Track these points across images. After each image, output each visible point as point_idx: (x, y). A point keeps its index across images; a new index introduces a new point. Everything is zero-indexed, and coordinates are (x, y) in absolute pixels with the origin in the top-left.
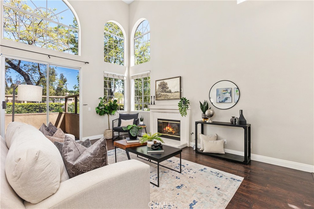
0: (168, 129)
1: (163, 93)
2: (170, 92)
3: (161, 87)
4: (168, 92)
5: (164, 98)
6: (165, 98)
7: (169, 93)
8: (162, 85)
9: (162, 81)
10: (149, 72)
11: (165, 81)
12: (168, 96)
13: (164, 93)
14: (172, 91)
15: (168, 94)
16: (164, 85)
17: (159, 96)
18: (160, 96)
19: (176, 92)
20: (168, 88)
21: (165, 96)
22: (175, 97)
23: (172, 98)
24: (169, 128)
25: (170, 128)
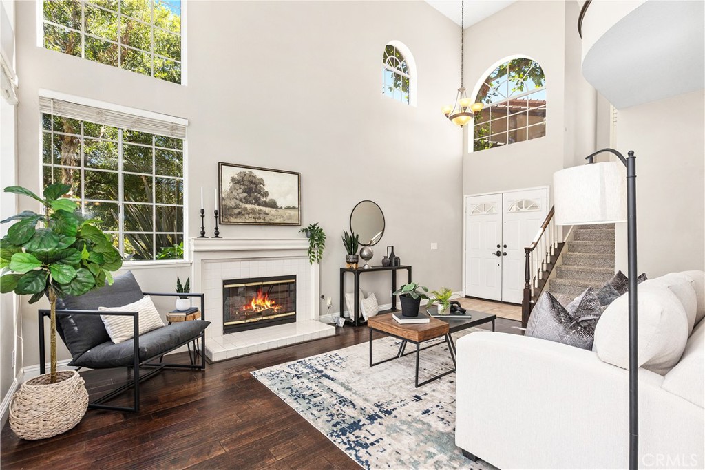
0: (256, 306)
1: (249, 206)
2: (273, 205)
3: (243, 187)
4: (266, 204)
5: (253, 220)
6: (258, 221)
7: (270, 209)
8: (247, 183)
9: (247, 170)
10: (185, 122)
11: (259, 174)
12: (268, 214)
13: (253, 206)
14: (279, 204)
15: (266, 209)
16: (251, 182)
17: (236, 211)
18: (239, 213)
19: (288, 208)
20: (266, 194)
21: (258, 215)
22: (288, 219)
23: (278, 221)
24: (259, 301)
25: (264, 301)
